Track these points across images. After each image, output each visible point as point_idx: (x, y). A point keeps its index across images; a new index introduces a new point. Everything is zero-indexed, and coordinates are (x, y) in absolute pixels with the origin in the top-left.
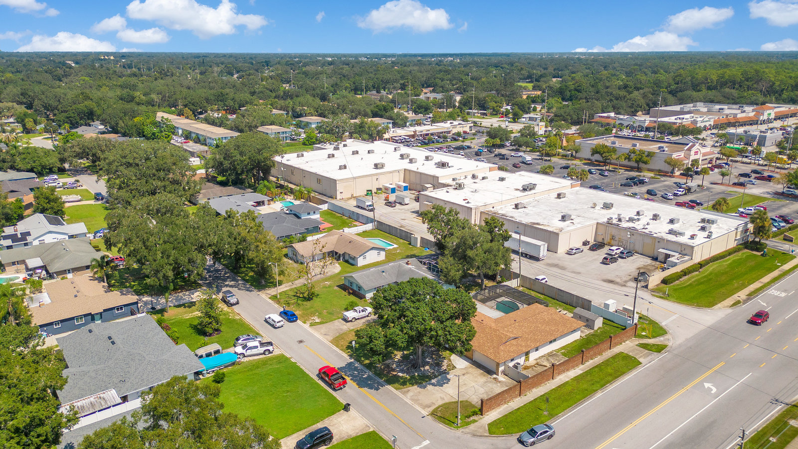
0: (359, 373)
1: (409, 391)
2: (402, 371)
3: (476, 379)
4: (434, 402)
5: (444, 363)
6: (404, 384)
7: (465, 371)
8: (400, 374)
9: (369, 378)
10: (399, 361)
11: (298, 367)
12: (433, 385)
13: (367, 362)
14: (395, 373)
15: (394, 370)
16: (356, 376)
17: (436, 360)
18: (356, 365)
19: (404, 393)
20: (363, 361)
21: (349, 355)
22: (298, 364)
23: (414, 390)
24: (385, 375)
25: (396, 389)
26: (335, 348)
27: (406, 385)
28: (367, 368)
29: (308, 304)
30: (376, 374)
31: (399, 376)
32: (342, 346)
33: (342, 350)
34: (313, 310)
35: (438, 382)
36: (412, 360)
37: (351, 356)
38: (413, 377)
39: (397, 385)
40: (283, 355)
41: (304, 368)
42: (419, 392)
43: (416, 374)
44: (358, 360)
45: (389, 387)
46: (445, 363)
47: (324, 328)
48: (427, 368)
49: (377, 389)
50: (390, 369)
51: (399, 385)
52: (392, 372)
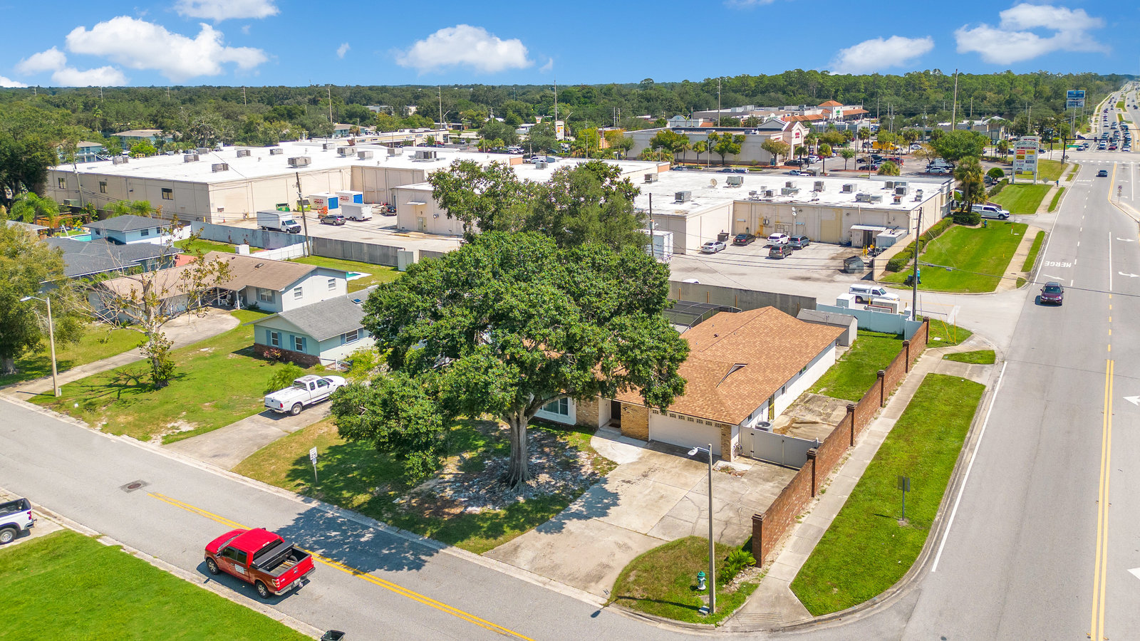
0: (344, 532)
1: (516, 548)
2: (476, 500)
3: (683, 480)
4: (605, 560)
5: (580, 461)
6: (495, 530)
7: (643, 468)
8: (476, 510)
9: (380, 540)
10: (457, 479)
11: (129, 558)
12: (579, 516)
13: (362, 498)
14: (457, 511)
15: (451, 503)
16: (337, 544)
17: (556, 456)
18: (329, 515)
19: (505, 558)
20: (350, 500)
21: (300, 494)
22: (128, 549)
23: (531, 542)
24: (428, 522)
25: (478, 551)
26: (251, 483)
27: (503, 533)
28: (367, 515)
29: (156, 396)
30: (399, 523)
31: (472, 516)
32: (273, 473)
33: (276, 484)
34: (170, 407)
35: (588, 505)
36: (493, 469)
37: (307, 495)
38: (514, 510)
39: (474, 540)
40: (68, 535)
41: (148, 558)
42: (550, 545)
43: (521, 499)
44: (332, 498)
45: (454, 551)
46: (583, 457)
47: (209, 442)
48: (544, 478)
49: (417, 565)
50: (439, 504)
51: (482, 537)
52: (447, 510)
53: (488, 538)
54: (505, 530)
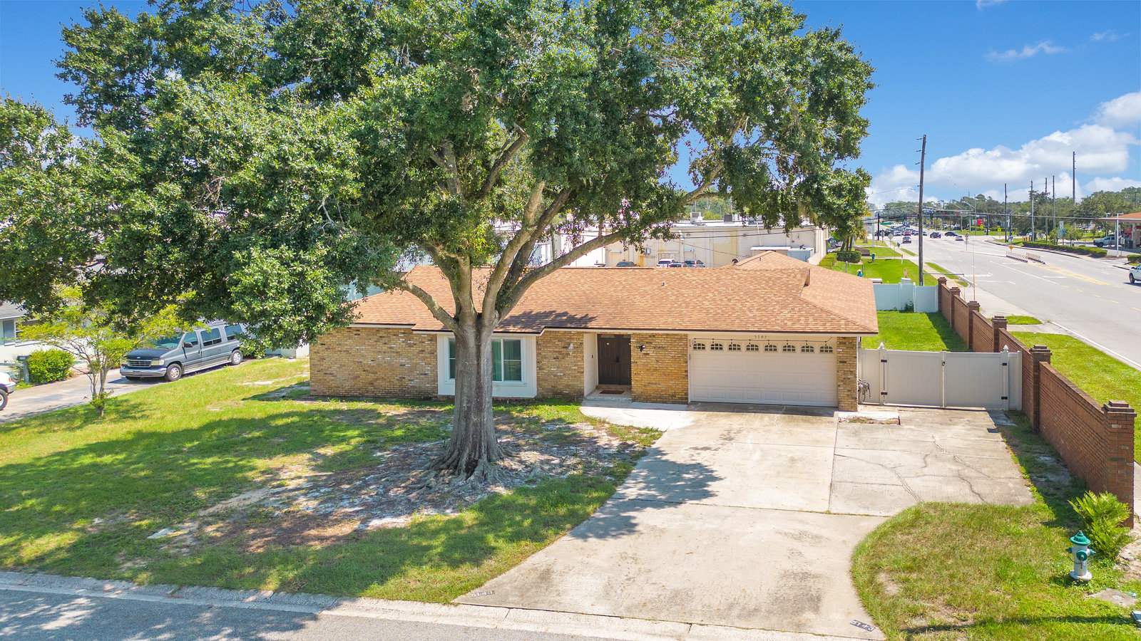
1: (544, 576)
2: (384, 506)
5: (585, 434)
6: (468, 550)
8: (394, 522)
10: (318, 483)
12: (651, 503)
14: (344, 529)
15: (320, 520)
19: (525, 600)
23: (574, 559)
24: (265, 561)
25: (437, 597)
27: (491, 551)
31: (389, 533)
35: (658, 486)
42: (629, 558)
43: (503, 491)
45: (367, 609)
50: (285, 525)
51: (439, 566)
52: (313, 532)
53: (455, 564)
54: (493, 544)
